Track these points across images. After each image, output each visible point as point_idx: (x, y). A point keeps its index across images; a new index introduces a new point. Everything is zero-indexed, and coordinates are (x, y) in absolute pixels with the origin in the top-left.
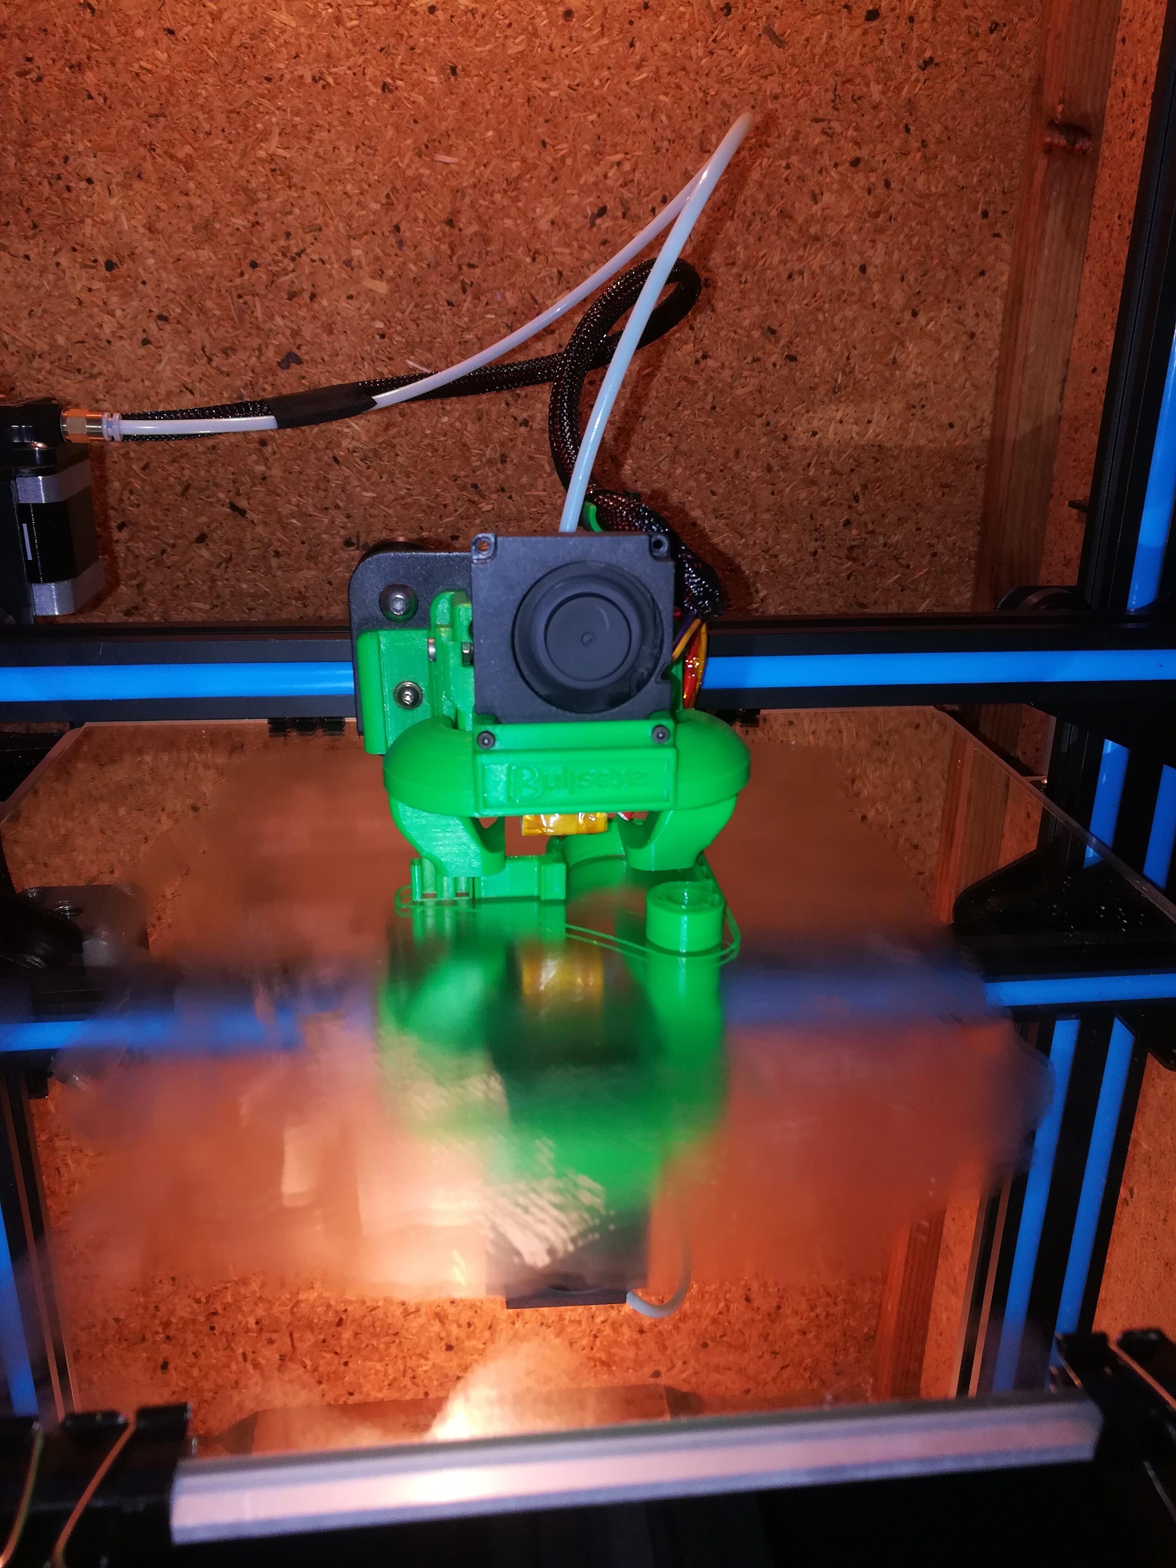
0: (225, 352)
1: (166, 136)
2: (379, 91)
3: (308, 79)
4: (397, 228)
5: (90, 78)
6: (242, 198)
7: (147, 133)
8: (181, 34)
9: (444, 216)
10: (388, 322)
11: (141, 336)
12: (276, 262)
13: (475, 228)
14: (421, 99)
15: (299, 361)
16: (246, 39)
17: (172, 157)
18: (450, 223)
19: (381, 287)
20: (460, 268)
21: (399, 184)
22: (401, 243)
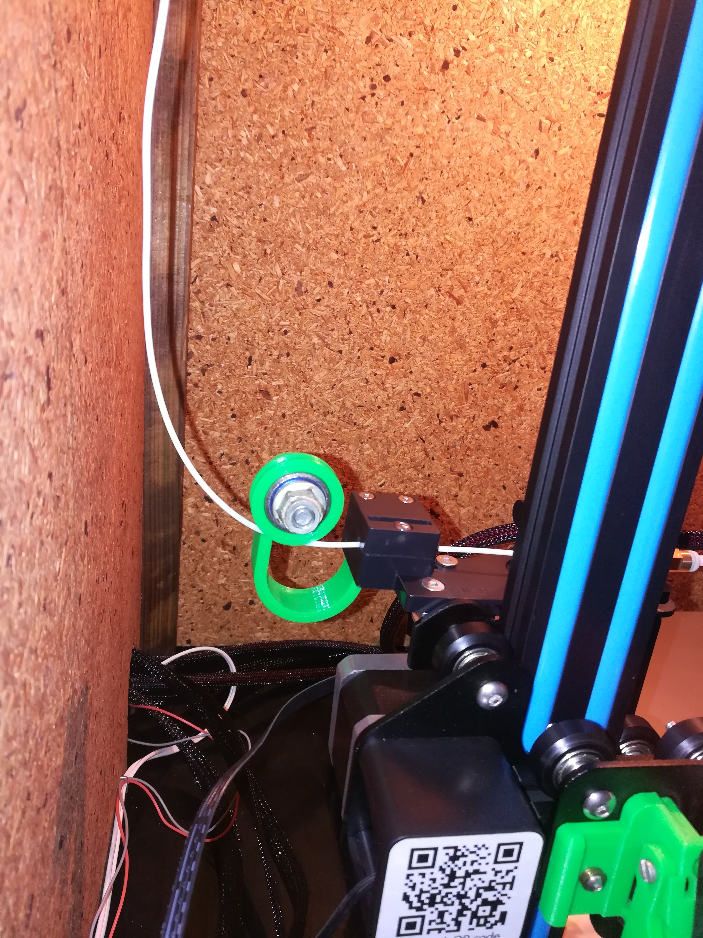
0: (452, 418)
1: (450, 283)
3: (548, 256)
5: (411, 243)
6: (488, 324)
7: (438, 280)
8: (475, 221)
11: (400, 405)
12: (499, 365)
15: (497, 426)
16: (516, 228)
17: (450, 296)
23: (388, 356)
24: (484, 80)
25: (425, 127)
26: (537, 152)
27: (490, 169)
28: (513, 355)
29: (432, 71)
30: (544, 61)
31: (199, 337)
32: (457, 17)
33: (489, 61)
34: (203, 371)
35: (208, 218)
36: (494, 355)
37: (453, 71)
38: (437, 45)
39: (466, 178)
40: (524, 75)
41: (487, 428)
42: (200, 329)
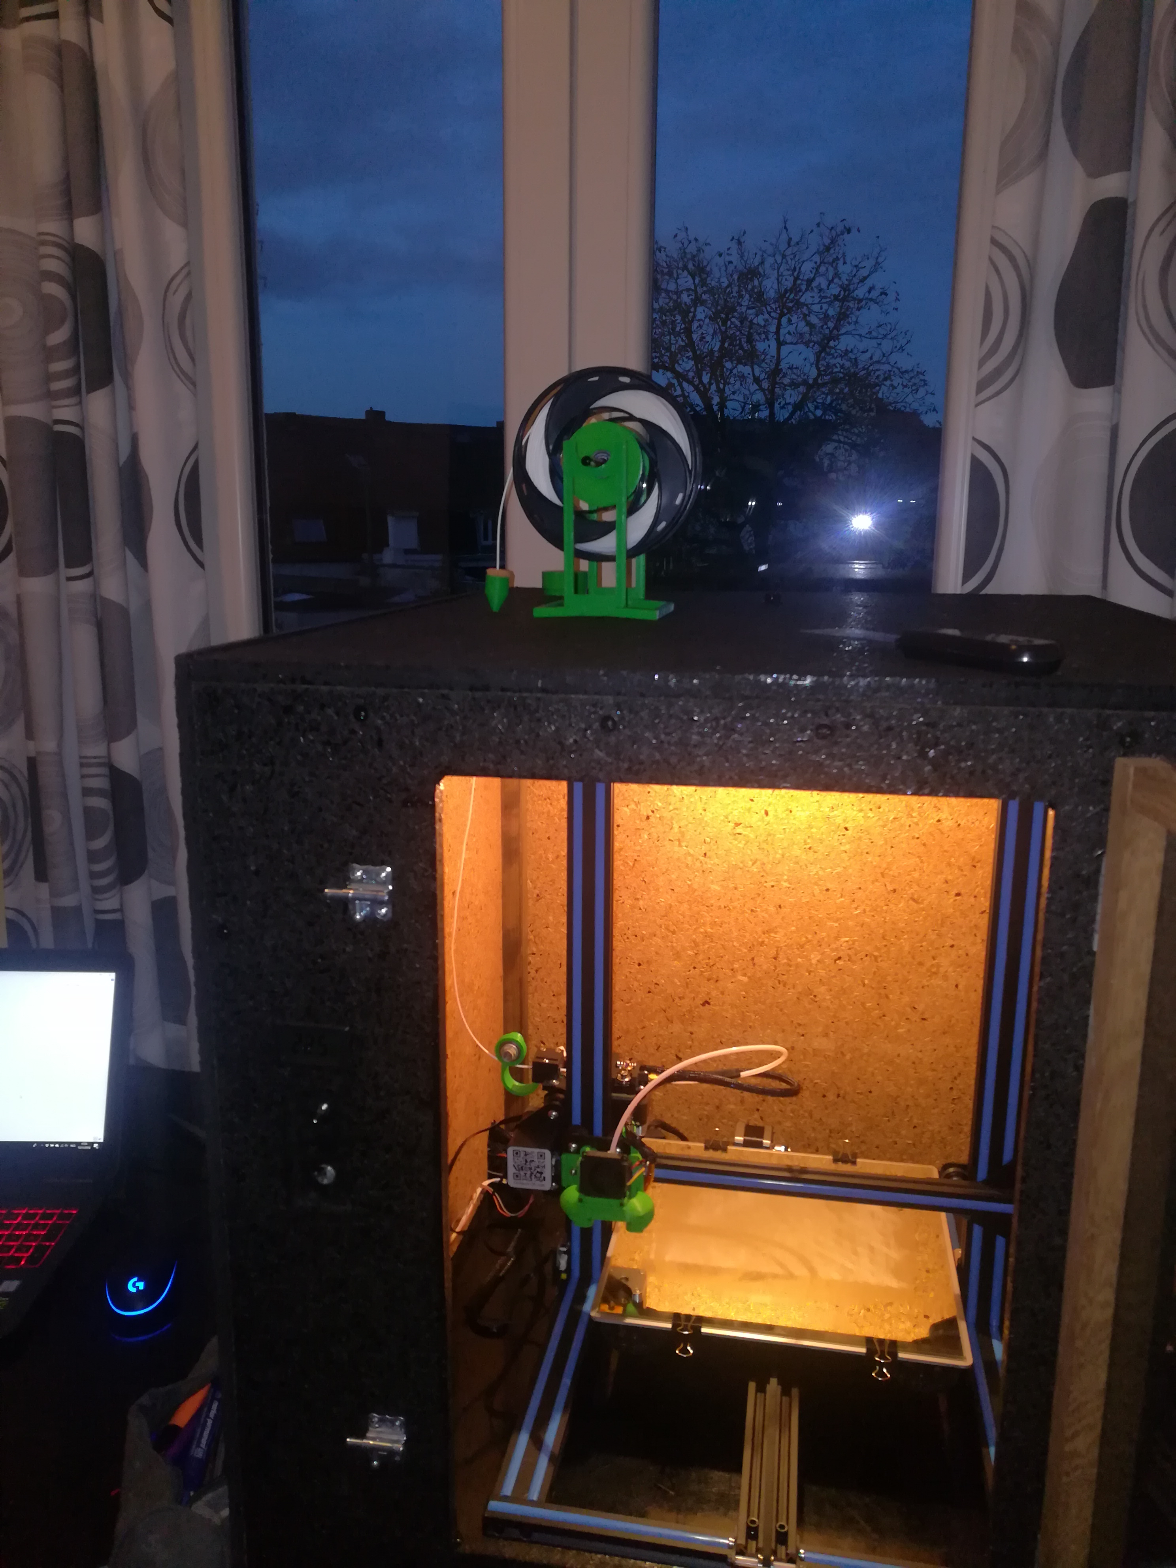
0: (680, 998)
1: (666, 923)
2: (749, 912)
3: (723, 907)
4: (753, 959)
5: (641, 902)
6: (693, 945)
7: (659, 921)
8: (676, 891)
9: (773, 955)
10: (746, 992)
11: (648, 990)
12: (703, 968)
13: (785, 961)
14: (766, 916)
15: (709, 1003)
16: (700, 893)
17: (668, 930)
18: (775, 958)
19: (745, 979)
20: (778, 975)
21: (755, 943)
22: (754, 964)
23: (637, 963)
24: (669, 822)
25: (641, 846)
26: (705, 854)
27: (680, 864)
28: (711, 962)
29: (641, 821)
30: (701, 811)
31: (533, 954)
32: (650, 796)
33: (671, 813)
34: (537, 971)
35: (535, 896)
36: (699, 962)
37: (652, 819)
38: (642, 809)
39: (667, 870)
40: (691, 819)
41: (703, 1005)
42: (534, 950)
